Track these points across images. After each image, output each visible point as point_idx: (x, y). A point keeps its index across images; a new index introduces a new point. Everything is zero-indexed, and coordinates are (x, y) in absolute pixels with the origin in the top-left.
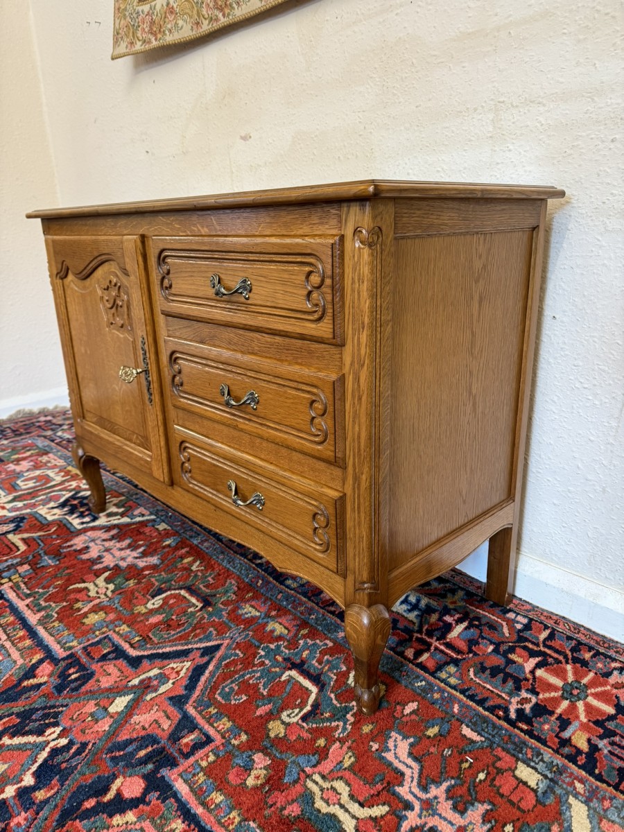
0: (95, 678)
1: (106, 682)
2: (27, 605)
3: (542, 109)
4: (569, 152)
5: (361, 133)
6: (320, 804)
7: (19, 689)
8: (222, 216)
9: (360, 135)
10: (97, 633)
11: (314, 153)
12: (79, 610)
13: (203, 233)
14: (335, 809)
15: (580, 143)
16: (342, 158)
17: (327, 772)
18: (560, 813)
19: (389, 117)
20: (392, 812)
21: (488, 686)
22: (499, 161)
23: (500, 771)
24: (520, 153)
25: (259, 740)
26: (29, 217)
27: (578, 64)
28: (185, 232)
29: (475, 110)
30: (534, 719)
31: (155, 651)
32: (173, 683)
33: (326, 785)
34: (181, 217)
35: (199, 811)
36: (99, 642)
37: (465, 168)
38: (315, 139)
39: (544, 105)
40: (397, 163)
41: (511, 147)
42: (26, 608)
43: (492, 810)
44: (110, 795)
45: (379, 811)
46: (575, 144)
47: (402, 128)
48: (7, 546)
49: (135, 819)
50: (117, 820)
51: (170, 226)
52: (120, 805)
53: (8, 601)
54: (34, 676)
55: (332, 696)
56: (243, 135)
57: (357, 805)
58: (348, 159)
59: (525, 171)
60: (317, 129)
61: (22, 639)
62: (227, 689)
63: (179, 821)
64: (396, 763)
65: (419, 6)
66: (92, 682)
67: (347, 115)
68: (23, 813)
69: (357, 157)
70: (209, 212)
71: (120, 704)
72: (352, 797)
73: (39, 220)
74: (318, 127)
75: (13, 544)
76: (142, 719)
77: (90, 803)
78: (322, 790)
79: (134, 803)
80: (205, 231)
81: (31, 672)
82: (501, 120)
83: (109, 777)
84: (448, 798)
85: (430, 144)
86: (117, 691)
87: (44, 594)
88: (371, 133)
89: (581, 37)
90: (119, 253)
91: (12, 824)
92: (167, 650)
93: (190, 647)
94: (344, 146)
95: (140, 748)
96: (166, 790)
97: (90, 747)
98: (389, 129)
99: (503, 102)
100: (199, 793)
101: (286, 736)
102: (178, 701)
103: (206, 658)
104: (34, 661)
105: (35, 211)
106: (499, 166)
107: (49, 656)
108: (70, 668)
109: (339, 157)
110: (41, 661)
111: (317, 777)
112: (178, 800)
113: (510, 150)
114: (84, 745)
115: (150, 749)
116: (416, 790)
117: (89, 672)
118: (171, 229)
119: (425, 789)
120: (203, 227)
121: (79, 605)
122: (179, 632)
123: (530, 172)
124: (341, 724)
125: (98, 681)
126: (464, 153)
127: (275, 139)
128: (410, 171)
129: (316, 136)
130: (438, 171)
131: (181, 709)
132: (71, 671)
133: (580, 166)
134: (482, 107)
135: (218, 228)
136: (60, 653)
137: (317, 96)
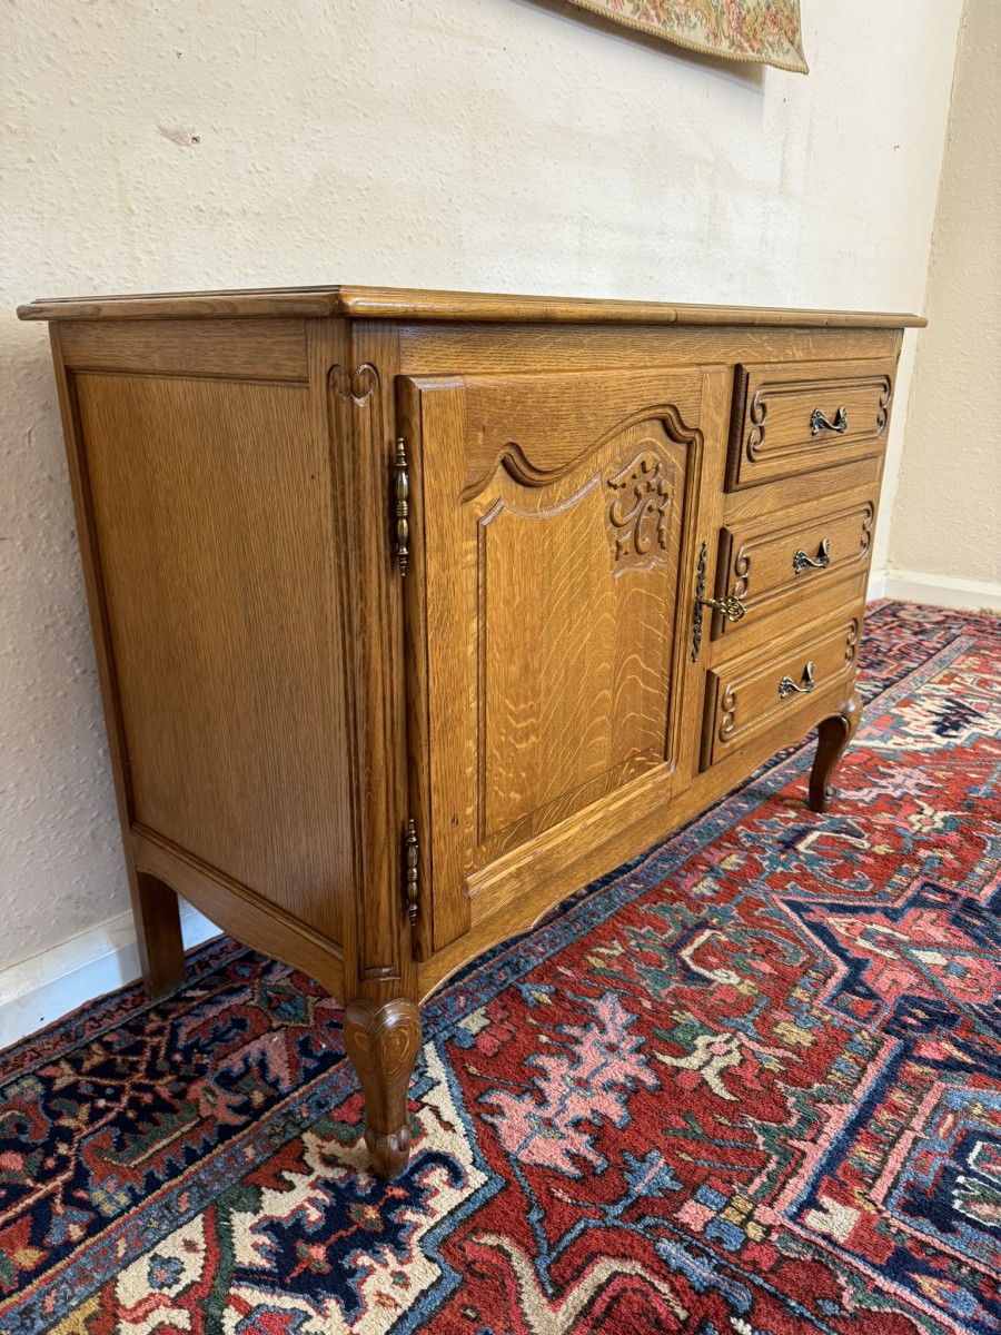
0: (911, 993)
1: (907, 979)
2: (814, 1141)
5: (444, 207)
8: (819, 337)
9: (443, 210)
10: (827, 1018)
11: (362, 219)
12: (783, 1060)
13: (798, 359)
16: (414, 239)
19: (482, 195)
28: (778, 357)
29: (566, 218)
34: (776, 336)
36: (846, 1011)
38: (364, 193)
40: (491, 264)
42: (822, 1140)
51: (761, 349)
53: (815, 1187)
54: (951, 1058)
56: (172, 126)
58: (425, 243)
60: (369, 177)
61: (895, 1109)
62: (852, 884)
65: (513, 60)
66: (917, 993)
67: (421, 170)
69: (438, 243)
70: (807, 331)
71: (928, 957)
74: (370, 173)
76: (938, 933)
80: (800, 355)
86: (914, 965)
88: (458, 211)
90: (691, 400)
92: (818, 941)
94: (419, 221)
95: (974, 925)
98: (480, 213)
102: (893, 915)
103: (813, 907)
104: (927, 1069)
107: (906, 1054)
108: (911, 1025)
109: (411, 237)
110: (922, 1061)
115: (968, 919)
117: (902, 1002)
118: (760, 353)
120: (797, 350)
121: (774, 1066)
122: (778, 939)
125: (910, 988)
127: (270, 166)
128: (506, 278)
129: (368, 189)
130: (534, 283)
131: (903, 910)
132: (912, 1021)
135: (814, 351)
136: (893, 1044)
137: (366, 116)
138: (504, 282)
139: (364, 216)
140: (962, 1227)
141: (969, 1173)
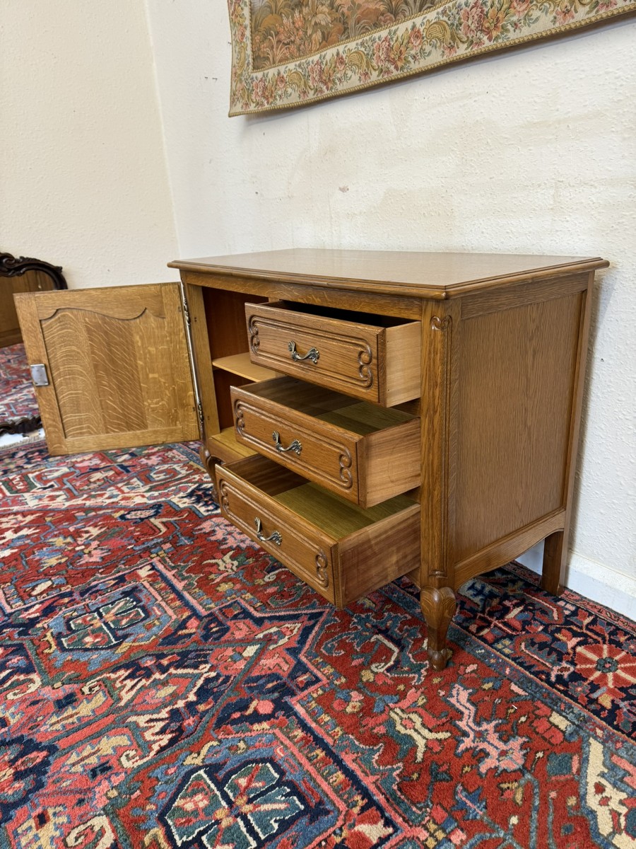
0: (230, 632)
1: (239, 635)
2: (174, 575)
3: (593, 190)
4: (615, 227)
5: (443, 195)
6: (399, 728)
7: (176, 636)
9: (443, 197)
10: (229, 598)
12: (213, 580)
14: (411, 732)
15: (624, 220)
17: (405, 707)
18: (581, 748)
19: (467, 184)
20: (453, 737)
21: (535, 657)
22: (558, 229)
23: (538, 717)
24: (576, 224)
25: (354, 682)
26: (170, 266)
27: (623, 157)
30: (570, 683)
31: (273, 614)
32: (289, 639)
33: (404, 716)
35: (313, 725)
36: (230, 606)
37: (530, 232)
38: (404, 196)
39: (596, 188)
40: (473, 223)
41: (568, 219)
42: (173, 577)
43: (528, 742)
44: (250, 711)
45: (443, 735)
46: (621, 221)
47: (478, 194)
48: (151, 527)
49: (268, 727)
50: (256, 727)
52: (257, 718)
53: (158, 571)
54: (186, 628)
55: (410, 655)
56: (342, 187)
57: (427, 731)
59: (580, 239)
60: (406, 188)
61: (173, 600)
62: (329, 645)
63: (300, 731)
64: (458, 705)
65: (494, 96)
66: (228, 634)
67: (432, 179)
68: (191, 718)
69: (439, 215)
71: (250, 651)
72: (423, 725)
73: (178, 270)
75: (155, 526)
76: (268, 663)
77: (237, 715)
78: (401, 719)
79: (267, 717)
81: (183, 625)
82: (560, 196)
83: (247, 700)
84: (495, 732)
85: (501, 209)
86: (248, 641)
87: (185, 566)
88: (451, 196)
89: (626, 136)
91: (185, 724)
92: (283, 613)
93: (300, 612)
94: (429, 205)
95: (268, 682)
96: (289, 711)
97: (232, 679)
98: (466, 194)
99: (562, 181)
100: (312, 714)
101: (374, 681)
102: (294, 652)
103: (312, 622)
104: (184, 617)
105: (175, 262)
106: (558, 233)
107: (195, 614)
109: (424, 213)
110: (189, 618)
111: (398, 711)
112: (298, 717)
113: (567, 221)
114: (228, 678)
115: (275, 683)
116: (472, 725)
117: (225, 627)
119: (479, 724)
120: (316, 298)
121: (212, 576)
122: (290, 601)
123: (584, 240)
124: (417, 676)
125: (233, 634)
126: (529, 219)
127: (369, 193)
128: (484, 230)
129: (405, 194)
130: (507, 232)
131: (296, 657)
132: (212, 625)
133: (624, 239)
134: (545, 184)
135: (329, 300)
136: (203, 612)
137: (406, 161)
138: (483, 232)
139: (403, 207)
140: (121, 596)
141: (135, 607)
